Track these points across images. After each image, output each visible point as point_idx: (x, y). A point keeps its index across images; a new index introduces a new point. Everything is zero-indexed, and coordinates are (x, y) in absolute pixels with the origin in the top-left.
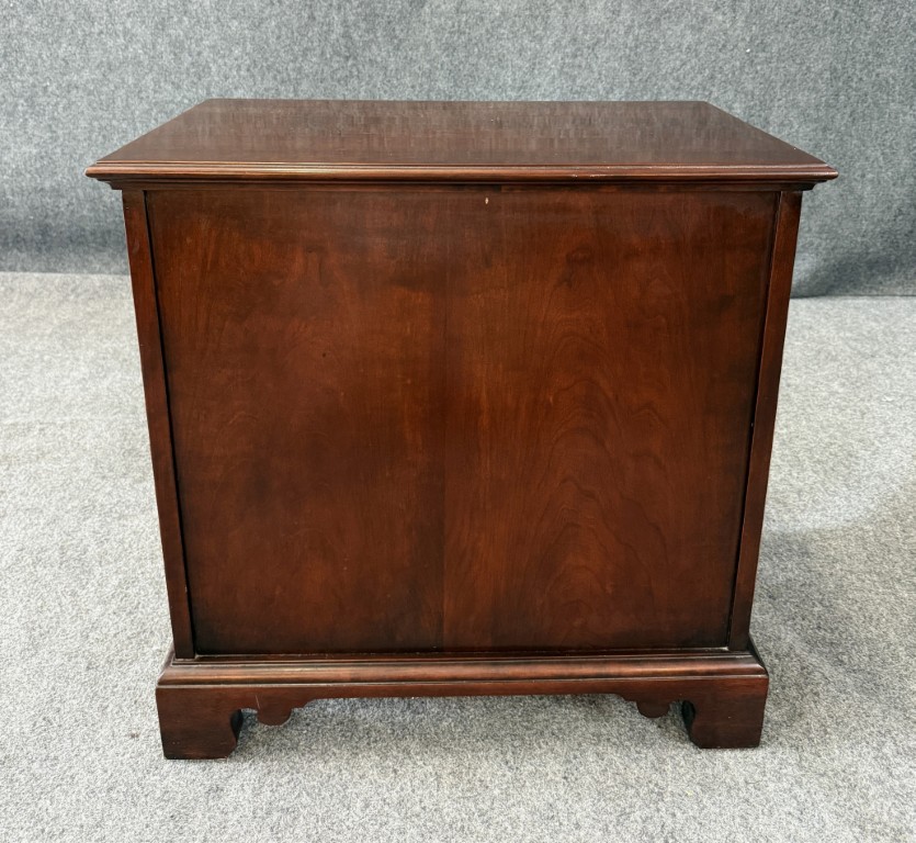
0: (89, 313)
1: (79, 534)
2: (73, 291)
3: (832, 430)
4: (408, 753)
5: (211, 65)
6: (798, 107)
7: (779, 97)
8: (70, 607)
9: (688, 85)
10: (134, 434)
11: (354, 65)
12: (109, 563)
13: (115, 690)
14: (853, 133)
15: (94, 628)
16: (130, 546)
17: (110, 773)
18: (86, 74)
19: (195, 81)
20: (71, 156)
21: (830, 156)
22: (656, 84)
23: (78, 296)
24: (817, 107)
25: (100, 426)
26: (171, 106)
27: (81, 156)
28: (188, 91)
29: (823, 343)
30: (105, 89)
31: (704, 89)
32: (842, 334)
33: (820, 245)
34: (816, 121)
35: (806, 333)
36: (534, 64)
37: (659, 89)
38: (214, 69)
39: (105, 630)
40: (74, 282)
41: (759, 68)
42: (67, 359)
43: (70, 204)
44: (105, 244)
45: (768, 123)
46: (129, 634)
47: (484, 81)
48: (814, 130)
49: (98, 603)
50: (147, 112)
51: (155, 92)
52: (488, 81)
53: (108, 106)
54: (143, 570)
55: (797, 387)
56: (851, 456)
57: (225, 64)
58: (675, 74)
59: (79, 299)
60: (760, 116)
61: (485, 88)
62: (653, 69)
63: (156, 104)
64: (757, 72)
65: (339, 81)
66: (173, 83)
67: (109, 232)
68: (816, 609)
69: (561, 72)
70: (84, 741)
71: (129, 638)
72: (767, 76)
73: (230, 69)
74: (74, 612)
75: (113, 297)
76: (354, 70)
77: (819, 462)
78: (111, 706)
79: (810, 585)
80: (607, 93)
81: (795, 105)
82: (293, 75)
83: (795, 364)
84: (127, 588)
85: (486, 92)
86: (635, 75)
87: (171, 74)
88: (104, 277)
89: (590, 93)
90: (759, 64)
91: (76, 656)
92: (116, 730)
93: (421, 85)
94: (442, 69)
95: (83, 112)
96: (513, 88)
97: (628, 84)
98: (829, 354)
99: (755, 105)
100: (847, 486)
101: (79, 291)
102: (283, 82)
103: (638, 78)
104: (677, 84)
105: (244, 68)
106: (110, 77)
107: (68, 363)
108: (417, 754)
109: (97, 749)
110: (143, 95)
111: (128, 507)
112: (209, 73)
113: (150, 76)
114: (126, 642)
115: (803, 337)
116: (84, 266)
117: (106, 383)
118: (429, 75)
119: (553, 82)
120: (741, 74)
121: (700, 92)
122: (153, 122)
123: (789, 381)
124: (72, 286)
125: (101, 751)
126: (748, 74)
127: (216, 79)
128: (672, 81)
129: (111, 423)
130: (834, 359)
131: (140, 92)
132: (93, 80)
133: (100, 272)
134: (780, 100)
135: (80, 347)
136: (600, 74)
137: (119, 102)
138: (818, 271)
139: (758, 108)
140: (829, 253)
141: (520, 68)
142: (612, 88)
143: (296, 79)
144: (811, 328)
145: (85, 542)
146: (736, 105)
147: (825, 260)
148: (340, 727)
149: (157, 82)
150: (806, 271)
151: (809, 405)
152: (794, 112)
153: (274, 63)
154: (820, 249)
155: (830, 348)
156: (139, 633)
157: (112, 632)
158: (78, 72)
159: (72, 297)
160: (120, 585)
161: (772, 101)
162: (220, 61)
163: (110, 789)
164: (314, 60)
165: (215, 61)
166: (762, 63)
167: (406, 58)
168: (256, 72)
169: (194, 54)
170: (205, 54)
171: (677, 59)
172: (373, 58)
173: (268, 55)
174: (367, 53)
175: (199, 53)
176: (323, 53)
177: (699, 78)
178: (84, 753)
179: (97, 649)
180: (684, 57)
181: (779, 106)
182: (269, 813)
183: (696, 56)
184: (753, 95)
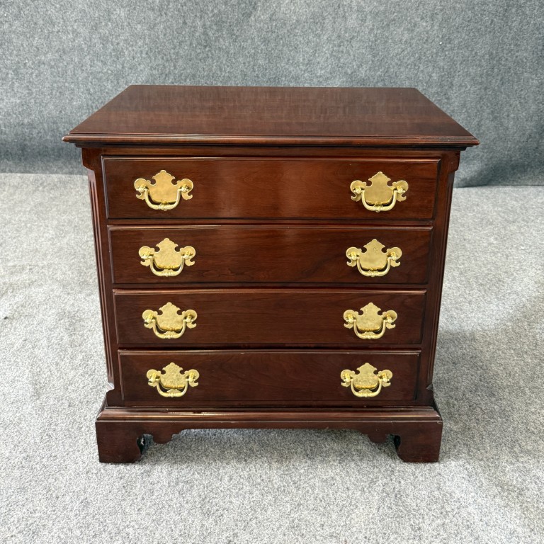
0: (51, 198)
1: (58, 330)
2: (41, 184)
3: (489, 266)
4: (253, 451)
5: (125, 51)
6: (470, 76)
7: (459, 70)
8: (56, 372)
9: (406, 63)
11: (209, 51)
12: (76, 346)
14: (502, 90)
15: (71, 384)
16: (88, 338)
17: (86, 463)
18: (49, 56)
19: (115, 59)
20: (40, 104)
21: (489, 104)
22: (387, 62)
23: (44, 187)
24: (481, 76)
25: (65, 267)
26: (101, 75)
27: (46, 104)
28: (111, 66)
29: (485, 214)
30: (61, 64)
31: (415, 66)
32: (496, 209)
33: (483, 156)
34: (481, 83)
35: (475, 208)
36: (316, 50)
37: (389, 65)
38: (126, 53)
39: (77, 385)
40: (42, 179)
41: (447, 53)
42: (41, 226)
43: (39, 132)
44: (59, 156)
45: (452, 85)
46: (91, 386)
47: (286, 60)
48: (480, 89)
49: (72, 369)
50: (87, 78)
51: (91, 66)
52: (289, 60)
53: (63, 75)
55: (469, 240)
56: (500, 281)
57: (133, 50)
58: (398, 57)
59: (45, 189)
60: (448, 81)
61: (287, 64)
62: (385, 53)
63: (91, 73)
64: (446, 56)
65: (200, 60)
66: (102, 61)
67: (62, 149)
68: (479, 372)
69: (331, 55)
70: (70, 446)
71: (91, 389)
72: (452, 57)
73: (136, 53)
74: (58, 375)
75: (65, 188)
76: (209, 54)
77: (481, 285)
79: (476, 357)
80: (359, 67)
81: (468, 74)
82: (173, 57)
83: (468, 227)
84: (88, 361)
85: (287, 67)
86: (374, 57)
87: (100, 56)
88: (60, 175)
89: (348, 67)
90: (447, 51)
91: (62, 400)
93: (249, 62)
94: (261, 53)
95: (47, 78)
96: (303, 64)
97: (371, 63)
98: (488, 220)
99: (445, 75)
100: (497, 298)
101: (45, 184)
102: (167, 60)
103: (377, 59)
104: (399, 63)
105: (144, 53)
106: (64, 57)
107: (42, 228)
108: (257, 451)
109: (79, 451)
110: (84, 68)
111: (84, 313)
112: (123, 56)
113: (88, 57)
114: (90, 391)
115: (474, 211)
116: (47, 169)
117: (66, 240)
118: (254, 56)
119: (327, 61)
120: (437, 56)
121: (412, 67)
122: (90, 84)
123: (465, 237)
124: (41, 182)
126: (440, 56)
127: (128, 59)
128: (396, 61)
129: (72, 266)
130: (491, 224)
131: (82, 66)
132: (54, 60)
133: (56, 173)
134: (459, 72)
135: (48, 218)
136: (354, 56)
137: (69, 72)
138: (482, 171)
139: (447, 76)
140: (488, 161)
141: (307, 53)
142: (361, 65)
143: (175, 59)
144: (478, 205)
145: (61, 334)
146: (434, 75)
147: (486, 165)
148: (214, 437)
149: (92, 61)
150: (476, 171)
151: (476, 252)
152: (468, 79)
153: (162, 50)
154: (484, 158)
155: (489, 217)
157: (82, 386)
158: (45, 54)
159: (41, 188)
160: (83, 359)
161: (455, 72)
162: (130, 48)
163: (87, 472)
164: (186, 48)
165: (127, 48)
166: (449, 50)
167: (240, 46)
168: (151, 55)
169: (115, 44)
170: (121, 44)
171: (399, 48)
172: (221, 46)
173: (159, 45)
174: (217, 44)
175: (118, 44)
176: (191, 44)
177: (412, 59)
178: (71, 453)
179: (73, 395)
180: (403, 47)
181: (459, 76)
182: (177, 484)
183: (410, 46)
184: (443, 69)
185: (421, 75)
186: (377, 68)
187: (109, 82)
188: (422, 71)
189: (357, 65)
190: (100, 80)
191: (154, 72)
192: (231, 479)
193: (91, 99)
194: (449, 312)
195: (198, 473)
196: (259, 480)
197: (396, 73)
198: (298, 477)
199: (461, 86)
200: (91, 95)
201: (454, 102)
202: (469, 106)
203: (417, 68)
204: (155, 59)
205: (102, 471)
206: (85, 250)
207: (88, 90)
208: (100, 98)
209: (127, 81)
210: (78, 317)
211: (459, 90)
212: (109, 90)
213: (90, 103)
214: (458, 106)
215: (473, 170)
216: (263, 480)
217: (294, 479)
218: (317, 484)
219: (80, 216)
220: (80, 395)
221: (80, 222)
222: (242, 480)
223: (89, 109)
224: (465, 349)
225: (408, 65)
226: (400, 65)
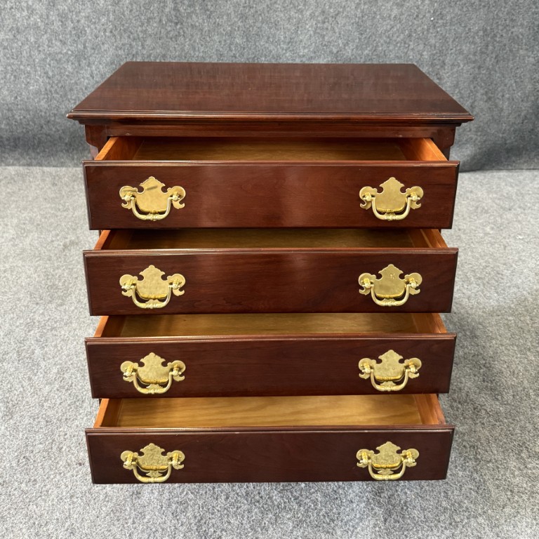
3: (487, 258)
5: (86, 29)
6: (463, 54)
7: (451, 48)
9: (395, 41)
10: (53, 275)
11: (181, 28)
12: (49, 359)
13: (66, 437)
14: (497, 69)
15: (46, 400)
16: (61, 348)
17: (70, 487)
19: (76, 39)
21: (483, 84)
22: (375, 40)
24: (475, 54)
25: (29, 270)
26: (60, 56)
28: (71, 46)
29: (480, 201)
30: (15, 45)
31: (405, 43)
32: (491, 196)
33: (476, 139)
34: (474, 62)
35: (468, 194)
36: (298, 27)
37: (377, 43)
38: (88, 32)
41: (439, 30)
44: (16, 146)
45: (445, 64)
46: (69, 402)
47: (266, 38)
48: (474, 68)
49: (47, 384)
50: (44, 60)
51: (49, 46)
52: (269, 38)
53: (17, 56)
54: (71, 362)
55: (465, 230)
56: (499, 274)
57: (96, 28)
58: (387, 34)
60: (439, 60)
61: (267, 42)
62: (373, 30)
63: (50, 54)
64: (438, 32)
65: (171, 39)
66: (61, 41)
68: (482, 371)
69: (315, 32)
70: (51, 470)
71: (69, 405)
72: (444, 34)
73: (99, 32)
75: (24, 181)
76: (181, 31)
77: (480, 278)
78: (65, 447)
79: (478, 355)
80: (345, 46)
81: (461, 52)
82: (141, 35)
83: (463, 216)
84: (64, 374)
85: (267, 45)
86: (362, 34)
87: (59, 35)
88: (17, 168)
89: (333, 46)
90: (438, 27)
92: (69, 461)
93: (225, 41)
94: (239, 30)
96: (284, 42)
97: (357, 41)
98: (483, 208)
99: (437, 53)
100: (497, 293)
102: (134, 39)
103: (364, 36)
104: (388, 40)
105: (108, 31)
106: (18, 37)
109: (60, 474)
110: (41, 49)
111: (56, 322)
112: (85, 34)
113: (45, 37)
114: (68, 408)
115: (467, 198)
117: (28, 240)
118: (230, 34)
119: (310, 39)
120: (428, 33)
121: (402, 45)
122: (48, 66)
123: (460, 227)
125: (62, 475)
126: (432, 33)
127: (90, 38)
128: (385, 38)
130: (487, 212)
131: (39, 46)
132: (7, 39)
134: (451, 49)
136: (340, 34)
137: (24, 54)
138: (475, 155)
139: (438, 55)
140: (481, 145)
141: (289, 30)
142: (347, 43)
143: (143, 37)
144: (471, 192)
146: (425, 53)
147: (480, 149)
149: (50, 40)
150: (468, 155)
151: (472, 242)
152: (461, 57)
153: (128, 27)
154: (477, 142)
155: (484, 205)
156: (75, 402)
157: (58, 402)
160: (58, 372)
161: (447, 50)
162: (92, 26)
163: (72, 497)
164: (155, 25)
165: (89, 26)
166: (440, 27)
167: (215, 23)
168: (116, 33)
169: (75, 21)
170: (82, 21)
171: (387, 25)
172: (193, 23)
173: (124, 22)
174: (190, 20)
175: (78, 21)
176: (160, 21)
177: (402, 36)
178: (52, 477)
179: (50, 413)
180: (392, 23)
181: (451, 54)
183: (400, 22)
184: (435, 47)
185: (411, 53)
186: (364, 46)
187: (70, 63)
188: (413, 49)
189: (343, 43)
190: (59, 61)
191: (120, 52)
192: (227, 498)
193: (49, 83)
195: (192, 493)
197: (384, 51)
199: (453, 65)
200: (49, 78)
201: (446, 82)
202: (461, 86)
203: (407, 46)
204: (121, 38)
206: (50, 251)
207: (46, 73)
208: (60, 81)
209: (89, 63)
210: (49, 325)
211: (451, 70)
212: (69, 72)
213: (48, 87)
214: (450, 87)
215: (466, 154)
219: (42, 212)
220: (57, 412)
221: (43, 220)
222: (239, 498)
223: (47, 94)
224: (467, 347)
225: (397, 43)
226: (389, 43)
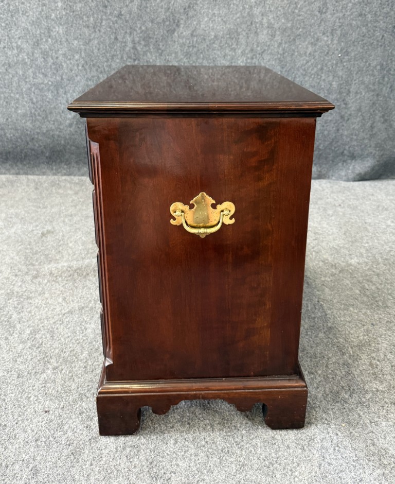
4: (195, 414)
5: (63, 64)
6: (365, 84)
7: (355, 79)
9: (310, 73)
10: (31, 258)
12: (24, 322)
13: (34, 388)
14: (392, 97)
15: (19, 357)
16: (35, 314)
17: (35, 431)
19: (55, 72)
21: (380, 109)
22: (293, 73)
24: (374, 84)
26: (42, 86)
28: (51, 77)
29: (380, 202)
31: (318, 75)
32: (389, 198)
33: (375, 153)
34: (374, 91)
35: (371, 197)
37: (295, 75)
38: (65, 66)
41: (345, 64)
45: (350, 92)
46: (39, 358)
48: (373, 95)
49: (21, 343)
50: (30, 89)
51: (34, 78)
54: (43, 325)
55: (370, 223)
57: (71, 63)
58: (303, 68)
60: (346, 88)
62: (292, 65)
63: (34, 85)
64: (344, 66)
66: (43, 74)
71: (39, 361)
72: (349, 68)
73: (74, 66)
78: (33, 397)
81: (363, 83)
82: (107, 69)
84: (35, 335)
86: (283, 68)
87: (42, 69)
90: (344, 62)
92: (36, 409)
99: (343, 83)
102: (101, 72)
103: (284, 70)
104: (304, 73)
105: (81, 65)
108: (200, 414)
110: (27, 80)
111: (31, 293)
112: (62, 68)
113: (31, 70)
114: (38, 363)
115: (370, 200)
120: (336, 67)
121: (316, 76)
122: (33, 94)
123: (366, 221)
125: (29, 421)
126: (339, 67)
127: (66, 71)
128: (301, 71)
130: (387, 210)
131: (26, 78)
134: (355, 80)
138: (374, 167)
139: (345, 85)
140: (380, 158)
143: (108, 71)
144: (373, 195)
146: (334, 83)
147: (378, 161)
149: (34, 73)
150: (369, 167)
152: (363, 86)
153: (96, 63)
154: (376, 156)
155: (384, 204)
156: (44, 358)
157: (30, 358)
160: (31, 333)
161: (351, 81)
162: (68, 62)
163: (37, 440)
164: (118, 61)
165: (65, 62)
166: (346, 62)
167: (165, 60)
168: (87, 67)
169: (54, 58)
170: (60, 58)
171: (303, 60)
172: (148, 60)
173: (93, 59)
174: (145, 57)
175: (57, 58)
176: (122, 57)
177: (315, 69)
178: (20, 422)
179: (22, 367)
180: (307, 58)
181: (355, 84)
182: (124, 449)
183: (314, 58)
184: (342, 77)
185: (323, 83)
187: (50, 92)
188: (324, 80)
190: (41, 90)
191: (90, 83)
192: (176, 442)
193: (34, 108)
194: (361, 283)
196: (203, 443)
198: (240, 438)
199: (357, 93)
200: (34, 104)
201: (351, 107)
202: (363, 110)
203: (319, 77)
204: (90, 71)
205: (51, 439)
206: (30, 238)
207: (31, 99)
208: (42, 106)
209: (65, 92)
210: (25, 295)
211: (355, 97)
212: (50, 99)
213: (33, 111)
214: (354, 111)
215: (367, 166)
216: (207, 442)
217: (237, 440)
218: (259, 444)
219: (26, 209)
220: (28, 367)
222: (187, 443)
223: (32, 116)
225: (312, 75)
226: (305, 75)
